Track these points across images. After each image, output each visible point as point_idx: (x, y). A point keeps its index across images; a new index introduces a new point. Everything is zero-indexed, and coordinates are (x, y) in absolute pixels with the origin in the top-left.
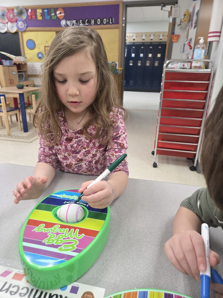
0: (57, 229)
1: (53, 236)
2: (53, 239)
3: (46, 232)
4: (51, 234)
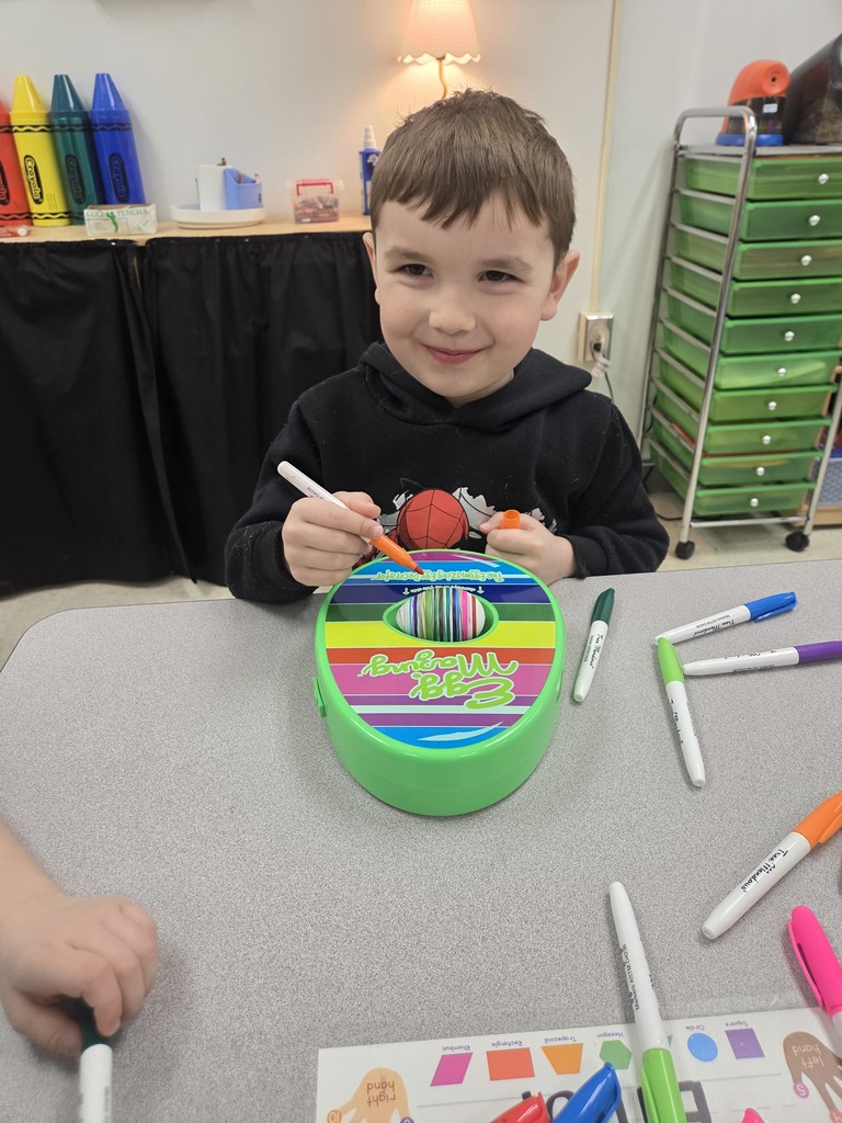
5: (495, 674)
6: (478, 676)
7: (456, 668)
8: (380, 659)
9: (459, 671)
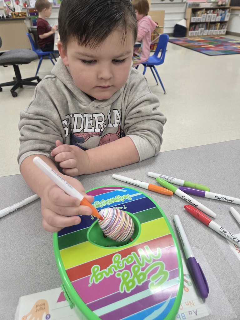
0: (121, 261)
1: (126, 275)
2: (129, 278)
3: (111, 274)
4: (121, 273)
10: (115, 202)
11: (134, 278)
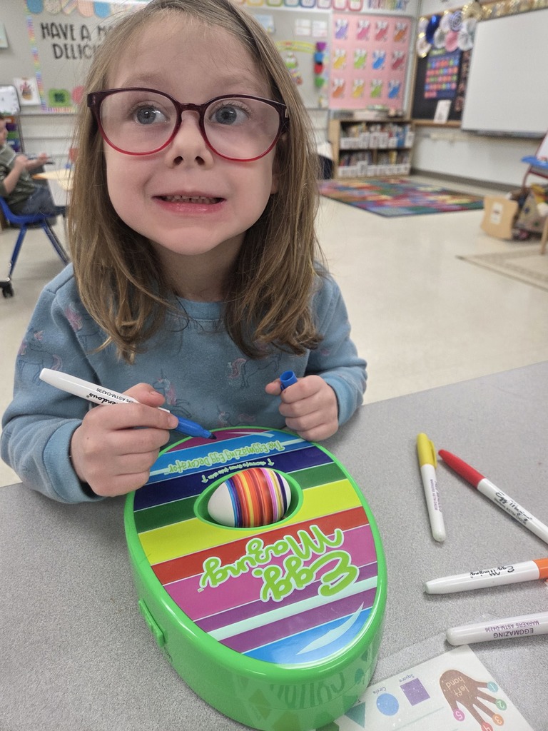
0: (264, 550)
1: (272, 573)
2: (280, 578)
3: (242, 572)
4: (263, 570)
5: (329, 549)
6: (315, 557)
7: (290, 552)
8: (212, 563)
9: (295, 555)
10: (251, 453)
11: (288, 578)
